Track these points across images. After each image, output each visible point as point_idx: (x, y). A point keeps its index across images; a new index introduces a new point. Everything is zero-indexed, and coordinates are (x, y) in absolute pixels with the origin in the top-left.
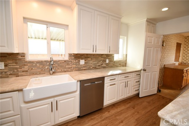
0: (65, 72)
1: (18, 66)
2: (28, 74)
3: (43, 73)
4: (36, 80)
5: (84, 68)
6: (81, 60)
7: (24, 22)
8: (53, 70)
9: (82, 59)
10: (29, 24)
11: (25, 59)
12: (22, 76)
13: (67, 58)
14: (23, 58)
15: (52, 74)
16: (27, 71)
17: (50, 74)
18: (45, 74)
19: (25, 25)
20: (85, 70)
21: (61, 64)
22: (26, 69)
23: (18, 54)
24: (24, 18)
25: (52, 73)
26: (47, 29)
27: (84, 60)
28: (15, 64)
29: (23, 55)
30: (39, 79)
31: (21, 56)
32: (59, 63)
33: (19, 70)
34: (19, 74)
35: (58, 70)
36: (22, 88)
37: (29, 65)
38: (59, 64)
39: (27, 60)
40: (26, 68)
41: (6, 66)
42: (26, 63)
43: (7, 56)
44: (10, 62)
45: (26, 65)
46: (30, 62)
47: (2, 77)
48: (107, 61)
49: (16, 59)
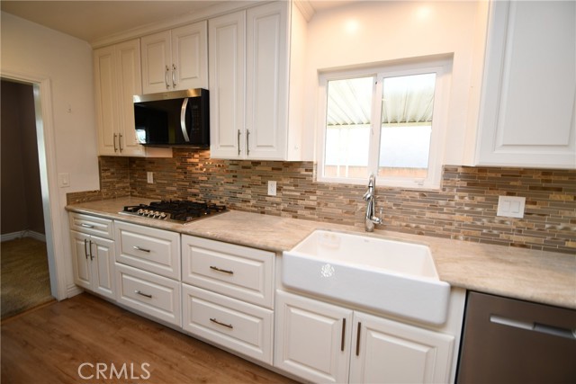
0: (420, 234)
1: (298, 194)
2: (316, 217)
3: (349, 220)
4: (327, 236)
5: (515, 238)
6: (503, 199)
7: (320, 83)
8: (374, 218)
9: (509, 194)
11: (312, 176)
12: (304, 218)
13: (433, 183)
14: (309, 176)
15: (372, 231)
16: (314, 209)
17: (367, 230)
18: (353, 224)
19: (322, 89)
20: (523, 246)
21: (405, 203)
22: (313, 204)
23: (300, 163)
24: (321, 73)
25: (370, 227)
26: (375, 89)
27: (523, 200)
28: (293, 188)
29: (309, 166)
30: (334, 237)
31: (306, 170)
32: (399, 199)
33: (300, 202)
34: (299, 212)
35: (395, 223)
36: (283, 248)
37: (318, 193)
38: (398, 202)
39: (318, 180)
40: (312, 200)
41: (279, 189)
42: (314, 188)
43: (282, 169)
44: (286, 181)
45: (313, 193)
46: (322, 186)
47: (270, 213)
49: (297, 173)
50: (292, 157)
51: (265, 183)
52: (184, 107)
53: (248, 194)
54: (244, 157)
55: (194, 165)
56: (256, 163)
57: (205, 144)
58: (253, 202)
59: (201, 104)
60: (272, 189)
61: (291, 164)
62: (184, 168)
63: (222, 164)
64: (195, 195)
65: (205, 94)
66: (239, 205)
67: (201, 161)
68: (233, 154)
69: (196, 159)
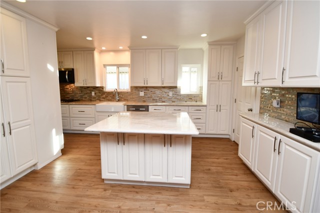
1: (100, 95)
2: (105, 100)
6: (140, 92)
10: (108, 67)
11: (104, 90)
12: (102, 101)
13: (129, 90)
16: (105, 98)
19: (105, 69)
23: (101, 87)
27: (143, 92)
28: (99, 93)
29: (102, 88)
30: (109, 103)
32: (123, 94)
33: (101, 97)
34: (101, 99)
37: (106, 94)
40: (104, 96)
41: (95, 94)
43: (95, 88)
44: (97, 92)
45: (104, 94)
46: (106, 92)
47: (93, 100)
48: (171, 94)
49: (100, 90)
51: (91, 93)
52: (67, 73)
53: (86, 96)
54: (85, 86)
55: (67, 88)
56: (88, 87)
57: (73, 82)
58: (88, 98)
59: (71, 72)
60: (93, 94)
61: (98, 87)
63: (77, 88)
64: (68, 98)
65: (73, 69)
66: (83, 99)
67: (70, 87)
68: (82, 85)
69: (68, 86)
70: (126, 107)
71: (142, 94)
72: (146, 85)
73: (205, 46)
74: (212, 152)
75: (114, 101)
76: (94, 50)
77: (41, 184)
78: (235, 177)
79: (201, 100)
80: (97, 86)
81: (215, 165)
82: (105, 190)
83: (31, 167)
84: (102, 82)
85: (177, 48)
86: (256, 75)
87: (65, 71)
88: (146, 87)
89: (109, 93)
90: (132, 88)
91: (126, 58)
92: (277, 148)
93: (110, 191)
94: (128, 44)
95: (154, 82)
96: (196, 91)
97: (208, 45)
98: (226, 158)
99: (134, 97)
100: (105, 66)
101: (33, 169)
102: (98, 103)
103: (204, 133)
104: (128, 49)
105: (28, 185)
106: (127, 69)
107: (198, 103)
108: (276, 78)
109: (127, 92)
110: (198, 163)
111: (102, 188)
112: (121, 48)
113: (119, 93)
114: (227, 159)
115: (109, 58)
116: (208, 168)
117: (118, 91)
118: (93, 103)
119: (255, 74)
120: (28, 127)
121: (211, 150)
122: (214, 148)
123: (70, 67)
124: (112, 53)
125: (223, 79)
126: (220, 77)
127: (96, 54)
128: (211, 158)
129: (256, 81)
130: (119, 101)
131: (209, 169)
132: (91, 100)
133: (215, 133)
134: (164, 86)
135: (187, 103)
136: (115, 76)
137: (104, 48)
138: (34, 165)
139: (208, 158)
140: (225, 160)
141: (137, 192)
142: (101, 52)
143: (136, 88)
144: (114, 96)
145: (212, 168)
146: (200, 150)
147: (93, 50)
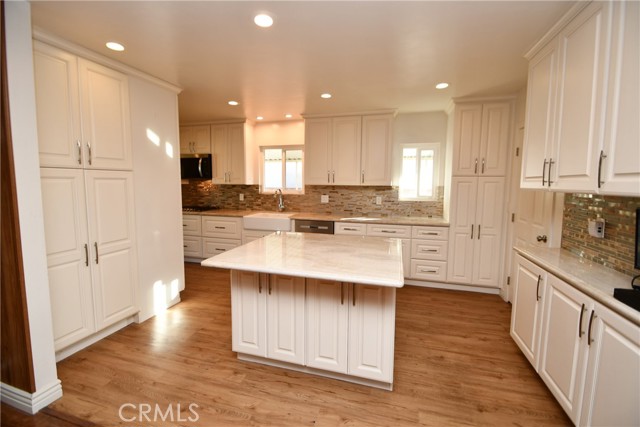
1: (253, 199)
5: (328, 210)
6: (322, 196)
8: (282, 206)
10: (267, 151)
12: (256, 210)
13: (303, 193)
14: (257, 191)
16: (260, 205)
17: (280, 212)
19: (262, 153)
20: (330, 213)
21: (293, 200)
23: (254, 186)
27: (327, 196)
28: (251, 197)
29: (257, 187)
30: (267, 215)
31: (256, 189)
33: (254, 203)
34: (255, 207)
36: (243, 215)
37: (262, 198)
39: (260, 193)
40: (259, 202)
41: (245, 197)
42: (260, 196)
43: (245, 187)
44: (247, 194)
45: (259, 198)
46: (263, 195)
47: (241, 209)
48: (379, 200)
49: (252, 190)
50: (249, 181)
51: (238, 195)
52: (200, 161)
53: (230, 201)
54: (228, 183)
55: (202, 187)
56: (234, 186)
57: (210, 178)
58: (233, 204)
59: (208, 160)
60: (242, 197)
61: (249, 186)
62: (196, 189)
63: (217, 186)
64: (202, 203)
65: (210, 155)
66: (226, 206)
67: (205, 186)
68: (223, 182)
69: (202, 184)
70: (293, 222)
71: (325, 199)
72: (331, 183)
73: (449, 106)
74: (454, 322)
75: (275, 211)
76: (244, 122)
77: (138, 350)
78: (497, 380)
79: (440, 213)
80: (248, 183)
81: (456, 350)
82: (236, 373)
83: (128, 318)
84: (256, 177)
85: (392, 113)
86: (547, 166)
87: (198, 159)
88: (333, 187)
89: (269, 197)
90: (307, 187)
91: (297, 133)
92: (585, 329)
93: (244, 376)
94: (301, 109)
95: (347, 177)
96: (430, 194)
97: (454, 105)
98: (483, 336)
99: (310, 204)
100: (262, 148)
101: (132, 321)
102: (248, 214)
103: (444, 280)
104: (301, 117)
105: (118, 348)
106: (300, 153)
107: (435, 220)
108: (587, 173)
109: (299, 196)
110: (421, 343)
111: (232, 369)
112: (289, 116)
113: (284, 197)
114: (484, 340)
115: (270, 134)
116: (439, 354)
117: (284, 192)
118: (240, 214)
119: (545, 163)
120: (126, 251)
121: (453, 318)
122: (462, 313)
123: (206, 151)
124: (275, 127)
125: (486, 173)
126: (479, 168)
127: (248, 129)
128: (449, 335)
129: (546, 179)
130: (284, 210)
131: (442, 357)
132: (238, 208)
133: (469, 282)
134: (366, 184)
135: (410, 218)
136: (279, 164)
137: (260, 118)
138: (134, 315)
139: (443, 334)
140: (482, 342)
141: (290, 385)
142: (257, 124)
143: (315, 187)
144: (275, 201)
145: (449, 355)
146: (430, 314)
147: (241, 122)
